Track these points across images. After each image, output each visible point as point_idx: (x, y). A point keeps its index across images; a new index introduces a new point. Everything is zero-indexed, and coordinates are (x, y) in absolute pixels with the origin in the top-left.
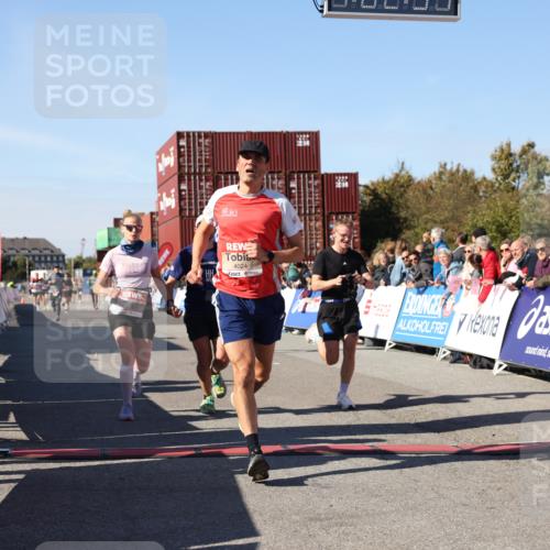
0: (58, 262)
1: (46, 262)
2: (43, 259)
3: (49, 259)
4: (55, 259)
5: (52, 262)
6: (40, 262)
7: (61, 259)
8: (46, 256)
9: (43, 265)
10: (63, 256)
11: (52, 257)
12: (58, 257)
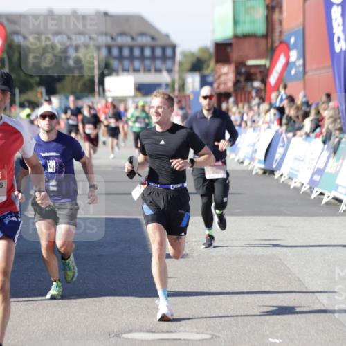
0: (164, 58)
1: (142, 58)
2: (137, 52)
3: (148, 52)
4: (158, 52)
5: (153, 57)
6: (132, 58)
7: (169, 52)
8: (142, 49)
9: (137, 64)
10: (174, 48)
11: (153, 49)
12: (164, 49)
